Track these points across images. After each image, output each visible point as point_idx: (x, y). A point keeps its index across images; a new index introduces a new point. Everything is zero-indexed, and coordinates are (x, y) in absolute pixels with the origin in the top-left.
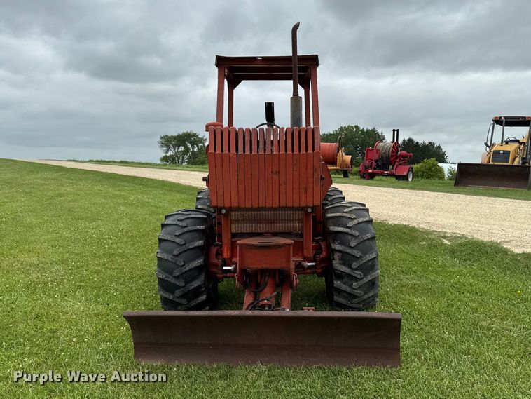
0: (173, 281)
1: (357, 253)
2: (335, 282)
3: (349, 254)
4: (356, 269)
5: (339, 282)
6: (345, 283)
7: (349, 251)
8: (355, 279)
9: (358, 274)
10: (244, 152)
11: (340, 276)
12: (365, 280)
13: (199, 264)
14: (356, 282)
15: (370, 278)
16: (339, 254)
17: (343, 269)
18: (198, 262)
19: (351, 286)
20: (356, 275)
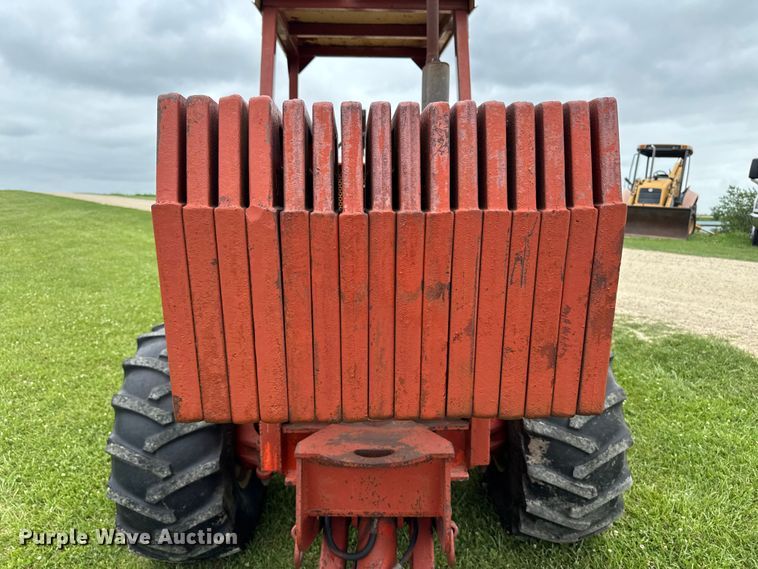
0: (146, 513)
1: (587, 444)
2: (529, 503)
3: (570, 446)
4: (584, 481)
5: (538, 503)
6: (552, 507)
7: (568, 438)
8: (580, 500)
9: (586, 490)
10: (309, 202)
11: (542, 491)
12: (601, 502)
13: (208, 473)
14: (581, 504)
15: (611, 496)
16: (544, 444)
17: (552, 478)
18: (206, 467)
19: (567, 513)
20: (581, 493)
